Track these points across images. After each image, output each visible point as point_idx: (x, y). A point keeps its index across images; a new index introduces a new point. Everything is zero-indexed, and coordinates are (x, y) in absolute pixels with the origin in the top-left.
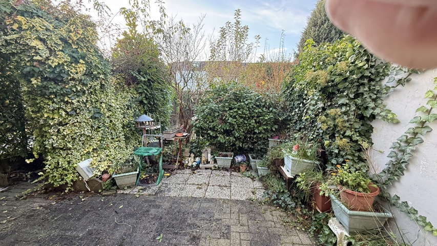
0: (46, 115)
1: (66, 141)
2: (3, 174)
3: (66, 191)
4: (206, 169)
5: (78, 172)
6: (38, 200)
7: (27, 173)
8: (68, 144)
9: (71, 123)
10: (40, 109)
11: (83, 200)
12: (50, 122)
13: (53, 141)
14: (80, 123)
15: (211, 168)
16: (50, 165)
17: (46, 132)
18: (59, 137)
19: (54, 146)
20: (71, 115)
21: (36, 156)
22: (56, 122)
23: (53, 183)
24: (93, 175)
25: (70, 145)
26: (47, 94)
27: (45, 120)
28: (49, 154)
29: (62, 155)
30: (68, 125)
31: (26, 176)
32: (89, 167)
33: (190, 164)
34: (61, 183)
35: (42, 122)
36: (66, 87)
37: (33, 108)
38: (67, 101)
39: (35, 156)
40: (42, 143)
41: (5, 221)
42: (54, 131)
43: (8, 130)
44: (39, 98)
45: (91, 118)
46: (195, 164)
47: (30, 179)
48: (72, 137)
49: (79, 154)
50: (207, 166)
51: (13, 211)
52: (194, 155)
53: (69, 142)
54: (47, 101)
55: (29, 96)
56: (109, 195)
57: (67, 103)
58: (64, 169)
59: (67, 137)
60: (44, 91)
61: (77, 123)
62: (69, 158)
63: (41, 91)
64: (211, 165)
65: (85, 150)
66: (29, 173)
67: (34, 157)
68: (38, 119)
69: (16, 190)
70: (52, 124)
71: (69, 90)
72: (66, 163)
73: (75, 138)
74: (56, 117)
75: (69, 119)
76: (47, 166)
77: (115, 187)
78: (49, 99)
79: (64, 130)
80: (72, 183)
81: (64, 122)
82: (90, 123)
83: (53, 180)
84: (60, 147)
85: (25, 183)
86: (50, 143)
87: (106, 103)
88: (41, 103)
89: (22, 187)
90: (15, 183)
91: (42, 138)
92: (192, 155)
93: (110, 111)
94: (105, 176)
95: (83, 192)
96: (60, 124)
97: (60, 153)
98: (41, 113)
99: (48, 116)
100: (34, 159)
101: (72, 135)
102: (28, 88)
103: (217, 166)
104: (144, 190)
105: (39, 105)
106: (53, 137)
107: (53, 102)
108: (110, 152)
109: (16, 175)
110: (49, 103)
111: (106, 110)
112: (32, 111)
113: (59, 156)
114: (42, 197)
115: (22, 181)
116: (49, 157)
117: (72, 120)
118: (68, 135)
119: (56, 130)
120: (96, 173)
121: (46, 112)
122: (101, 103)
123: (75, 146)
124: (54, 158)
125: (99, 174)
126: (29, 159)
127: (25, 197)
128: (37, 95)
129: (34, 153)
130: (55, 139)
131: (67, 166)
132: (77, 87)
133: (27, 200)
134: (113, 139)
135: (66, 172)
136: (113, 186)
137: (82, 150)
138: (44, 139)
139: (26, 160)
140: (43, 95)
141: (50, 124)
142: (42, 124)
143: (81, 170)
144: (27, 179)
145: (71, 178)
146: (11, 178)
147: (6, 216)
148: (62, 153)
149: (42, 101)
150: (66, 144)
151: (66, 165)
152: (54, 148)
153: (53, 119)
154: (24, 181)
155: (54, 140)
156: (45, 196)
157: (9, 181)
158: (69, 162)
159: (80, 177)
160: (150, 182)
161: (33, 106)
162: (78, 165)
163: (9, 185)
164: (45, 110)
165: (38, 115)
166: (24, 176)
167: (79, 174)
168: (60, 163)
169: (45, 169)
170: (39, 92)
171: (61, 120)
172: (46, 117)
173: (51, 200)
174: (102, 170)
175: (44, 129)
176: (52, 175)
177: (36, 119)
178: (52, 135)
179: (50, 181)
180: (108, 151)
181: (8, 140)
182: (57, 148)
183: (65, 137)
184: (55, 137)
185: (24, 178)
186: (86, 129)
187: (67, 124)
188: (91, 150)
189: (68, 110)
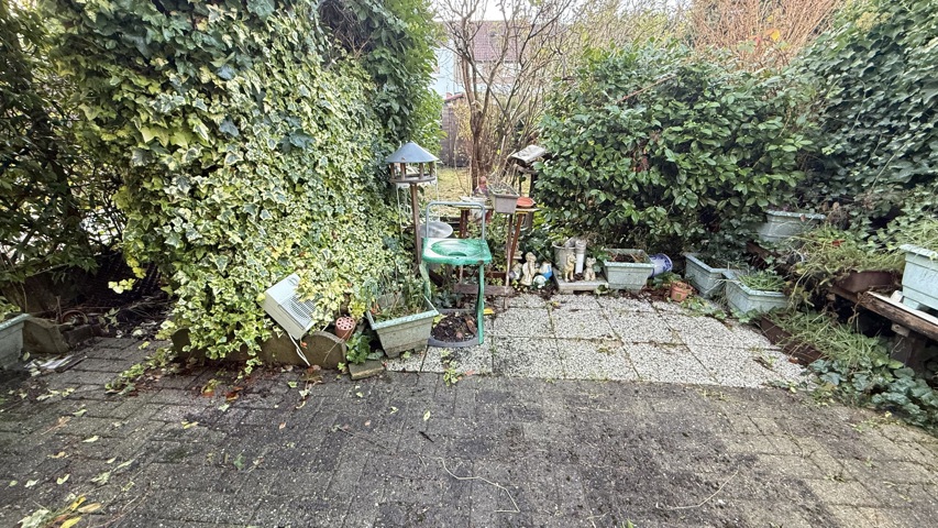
0: (147, 136)
1: (221, 223)
2: (45, 320)
3: (248, 370)
4: (577, 293)
5: (267, 316)
6: (172, 397)
7: (108, 311)
8: (228, 232)
9: (228, 162)
10: (125, 113)
11: (303, 393)
12: (165, 160)
13: (186, 224)
14: (254, 164)
15: (591, 293)
16: (187, 298)
17: (154, 195)
18: (199, 210)
19: (190, 238)
20: (225, 138)
21: (139, 272)
22: (184, 161)
23: (205, 349)
24: (313, 323)
25: (235, 238)
26: (141, 50)
27: (146, 154)
28: (177, 265)
29: (215, 267)
30: (220, 171)
31: (108, 321)
32: (295, 299)
33: (527, 281)
34: (230, 347)
35: (137, 160)
36: (200, 27)
37: (99, 110)
38: (211, 83)
39: (136, 270)
40: (151, 229)
41: (105, 477)
42: (180, 193)
43: (25, 193)
44: (111, 69)
45: (280, 148)
46: (541, 280)
47: (119, 327)
48: (234, 209)
49: (260, 261)
50: (579, 285)
51: (115, 436)
52: (534, 258)
53: (231, 227)
54: (142, 82)
55: (75, 63)
56: (370, 377)
57: (209, 91)
58: (231, 309)
59: (223, 210)
60: (127, 36)
61: (245, 166)
62: (238, 277)
63: (115, 37)
64: (591, 282)
65: (274, 250)
66: (113, 312)
67: (133, 276)
68: (123, 149)
69: (97, 365)
70: (172, 166)
71: (213, 41)
72: (233, 290)
73: (246, 216)
74: (181, 140)
75: (221, 150)
76: (181, 302)
77: (379, 354)
78: (151, 73)
79: (210, 187)
80: (258, 347)
81: (207, 163)
82: (280, 166)
83: (200, 338)
84: (206, 242)
85: (110, 341)
86: (178, 229)
87: (311, 102)
88: (125, 87)
89: (109, 353)
90: (85, 342)
91: (145, 215)
92: (531, 257)
93: (325, 127)
94: (344, 324)
95: (290, 369)
96: (195, 168)
97: (209, 262)
98: (127, 127)
99: (155, 140)
100: (132, 281)
101: (235, 204)
102: (68, 24)
103: (607, 285)
104: (454, 357)
105: (117, 97)
106: (181, 211)
107: (166, 86)
108: (335, 252)
109: (81, 321)
110: (152, 90)
111: (314, 124)
112: (98, 121)
113: (206, 270)
114: (179, 384)
115: (100, 334)
116: (180, 273)
117: (231, 154)
118: (224, 203)
119: (187, 190)
120: (321, 317)
121: (147, 124)
122: (298, 101)
123: (250, 240)
124: (195, 278)
125: (328, 319)
126: (118, 280)
127: (131, 387)
128: (102, 55)
129: (131, 263)
130: (187, 217)
131: (236, 299)
132: (235, 28)
133: (142, 397)
134: (334, 215)
135: (237, 318)
136: (373, 351)
137: (269, 250)
138: (154, 218)
139: (111, 285)
140: (126, 57)
141: (166, 168)
142: (138, 167)
143: (278, 309)
144: (113, 330)
145: (254, 333)
146: (68, 328)
147: (99, 454)
148: (214, 260)
149: (126, 80)
150: (223, 233)
151: (232, 297)
152: (189, 247)
153: (173, 149)
154: (107, 335)
155: (186, 221)
156: (187, 382)
157: (66, 338)
158: (239, 289)
159: (277, 330)
160: (459, 335)
161: (98, 104)
162: (268, 296)
163: (71, 349)
164: (144, 117)
165: (121, 133)
166: (102, 320)
167: (272, 320)
168: (215, 292)
169: (176, 310)
170: (110, 44)
171: (198, 153)
172: (149, 144)
173: (211, 395)
174: (334, 306)
175: (147, 185)
176: (197, 327)
177: (115, 149)
178: (177, 205)
179: (194, 343)
180: (329, 251)
181: (31, 220)
182: (200, 247)
183: (217, 211)
184: (187, 213)
185: (103, 326)
186: (272, 186)
187: (214, 168)
188: (289, 250)
189: (214, 118)
